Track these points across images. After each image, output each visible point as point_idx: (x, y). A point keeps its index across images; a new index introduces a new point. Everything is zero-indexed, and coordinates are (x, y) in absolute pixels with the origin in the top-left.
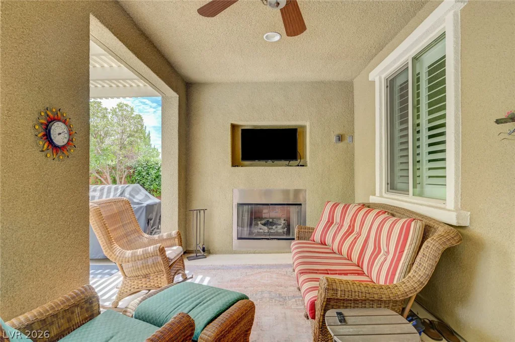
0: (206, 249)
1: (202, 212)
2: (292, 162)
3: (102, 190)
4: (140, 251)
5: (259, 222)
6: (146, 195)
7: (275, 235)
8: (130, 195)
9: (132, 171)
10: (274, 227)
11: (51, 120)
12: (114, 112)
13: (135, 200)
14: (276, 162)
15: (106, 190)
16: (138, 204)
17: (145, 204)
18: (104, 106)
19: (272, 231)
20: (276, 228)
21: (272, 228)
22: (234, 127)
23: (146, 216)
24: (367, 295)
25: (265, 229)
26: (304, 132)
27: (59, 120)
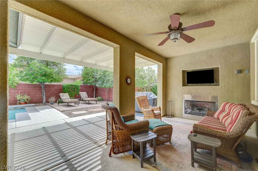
0: (172, 115)
1: (171, 102)
2: (212, 84)
3: (142, 93)
4: (147, 110)
5: (195, 108)
6: (154, 95)
7: (202, 114)
8: (149, 95)
9: (151, 88)
10: (202, 111)
11: (127, 78)
12: (147, 70)
13: (150, 97)
14: (203, 84)
15: (143, 94)
16: (151, 98)
17: (153, 98)
18: (144, 69)
19: (201, 112)
20: (203, 111)
21: (201, 111)
22: (184, 72)
23: (153, 101)
24: (210, 133)
25: (198, 111)
26: (218, 71)
27: (129, 78)
